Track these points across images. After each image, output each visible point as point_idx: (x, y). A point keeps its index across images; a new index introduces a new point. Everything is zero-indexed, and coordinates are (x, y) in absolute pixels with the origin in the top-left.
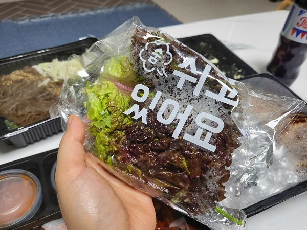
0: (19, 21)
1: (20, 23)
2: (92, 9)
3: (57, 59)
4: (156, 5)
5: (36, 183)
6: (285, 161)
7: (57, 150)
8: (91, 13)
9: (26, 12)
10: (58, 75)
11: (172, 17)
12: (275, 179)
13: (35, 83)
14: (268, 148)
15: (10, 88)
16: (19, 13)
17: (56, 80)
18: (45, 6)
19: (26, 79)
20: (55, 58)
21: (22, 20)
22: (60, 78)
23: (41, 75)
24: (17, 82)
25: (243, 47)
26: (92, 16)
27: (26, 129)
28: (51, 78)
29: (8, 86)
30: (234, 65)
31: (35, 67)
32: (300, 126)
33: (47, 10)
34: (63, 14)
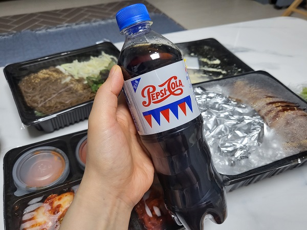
0: (37, 30)
1: (37, 32)
2: (103, 19)
3: (77, 61)
4: (164, 14)
5: (65, 157)
6: (275, 143)
7: (86, 130)
8: (103, 23)
9: (43, 22)
10: (78, 74)
11: (179, 25)
12: (265, 155)
13: (59, 81)
14: (260, 131)
15: (38, 85)
16: (36, 23)
17: (77, 78)
18: (61, 17)
19: (51, 77)
20: (75, 60)
21: (40, 30)
22: (80, 76)
23: (64, 74)
24: (44, 79)
25: (244, 50)
26: (103, 25)
27: (55, 116)
28: (72, 76)
29: (36, 83)
30: (235, 65)
31: (58, 67)
32: (290, 113)
33: (62, 20)
34: (77, 24)
